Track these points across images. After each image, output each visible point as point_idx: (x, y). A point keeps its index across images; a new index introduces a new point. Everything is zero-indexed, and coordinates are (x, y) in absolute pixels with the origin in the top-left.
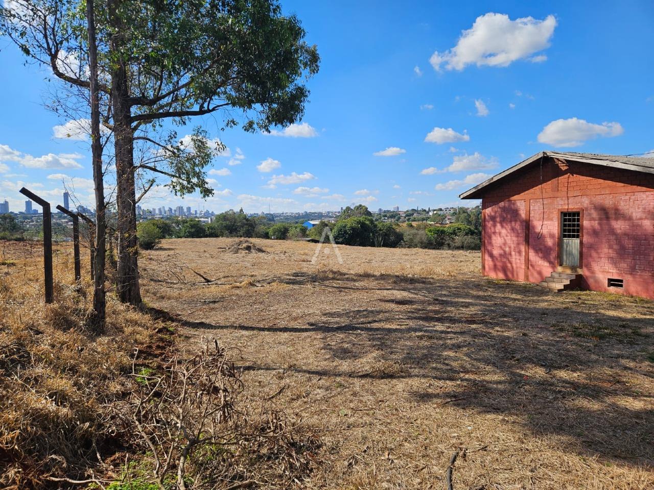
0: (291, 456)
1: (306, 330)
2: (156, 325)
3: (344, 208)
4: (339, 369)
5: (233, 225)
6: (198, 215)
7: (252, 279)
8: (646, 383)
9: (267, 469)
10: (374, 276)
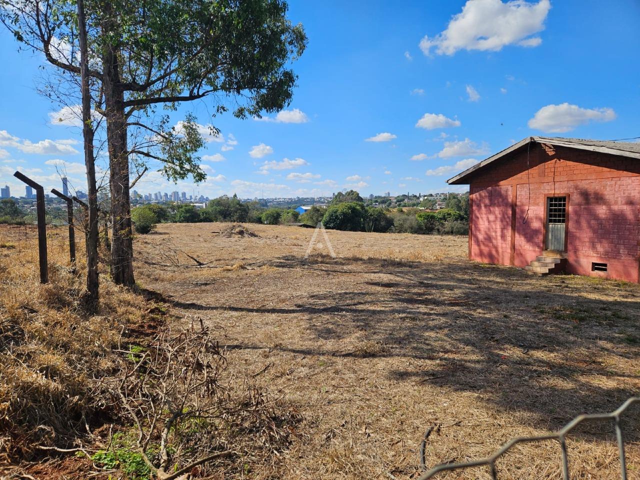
0: (272, 430)
1: (293, 311)
2: (148, 306)
3: (336, 194)
4: (323, 348)
5: (227, 210)
6: (192, 200)
7: (242, 263)
8: (622, 364)
10: (361, 260)
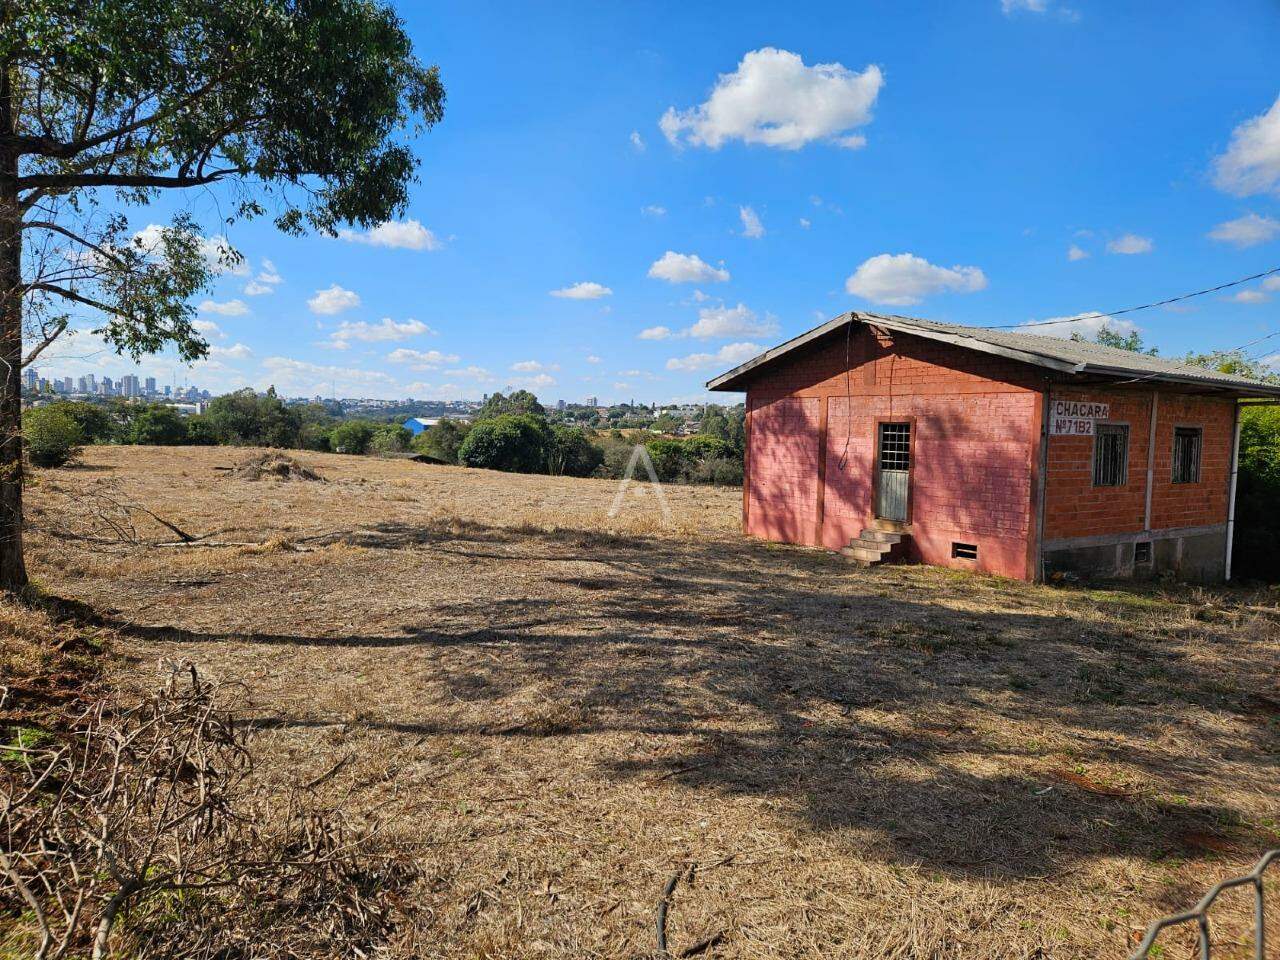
0: (350, 902)
1: (398, 642)
2: (59, 635)
3: (490, 396)
4: (461, 720)
5: (252, 420)
6: (171, 397)
7: (284, 537)
8: (1004, 730)
9: (297, 932)
10: (541, 532)
